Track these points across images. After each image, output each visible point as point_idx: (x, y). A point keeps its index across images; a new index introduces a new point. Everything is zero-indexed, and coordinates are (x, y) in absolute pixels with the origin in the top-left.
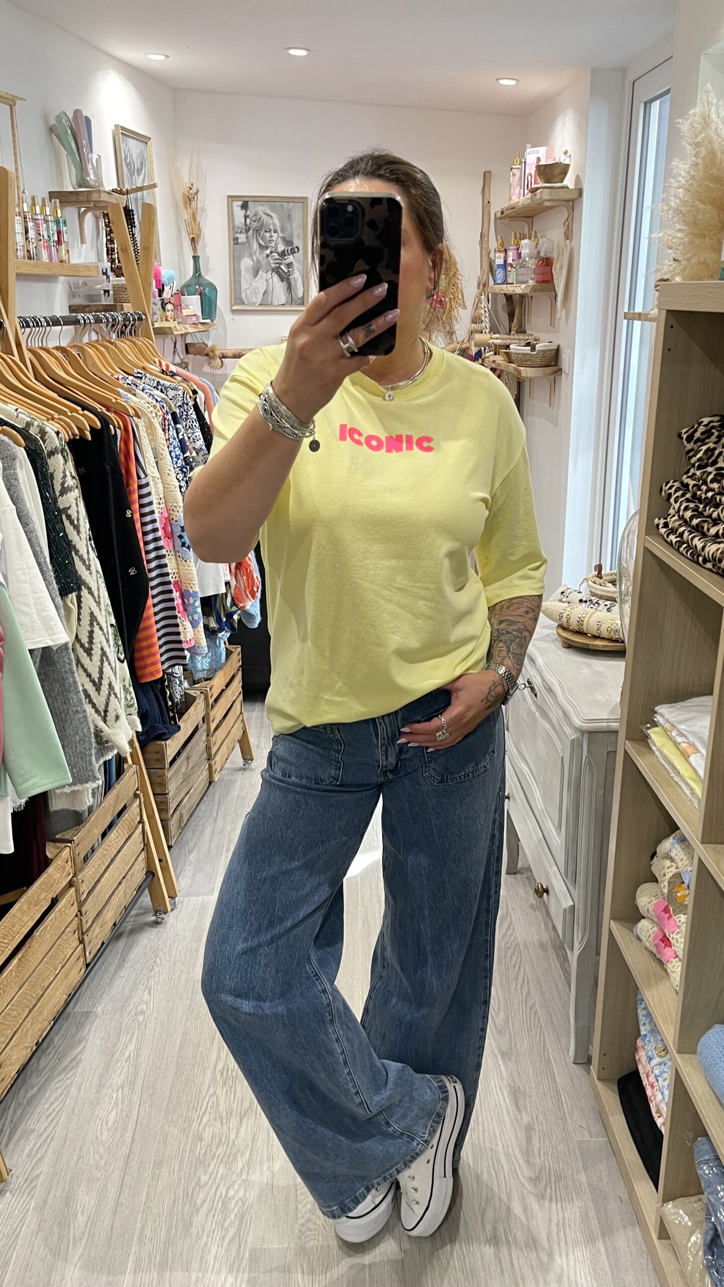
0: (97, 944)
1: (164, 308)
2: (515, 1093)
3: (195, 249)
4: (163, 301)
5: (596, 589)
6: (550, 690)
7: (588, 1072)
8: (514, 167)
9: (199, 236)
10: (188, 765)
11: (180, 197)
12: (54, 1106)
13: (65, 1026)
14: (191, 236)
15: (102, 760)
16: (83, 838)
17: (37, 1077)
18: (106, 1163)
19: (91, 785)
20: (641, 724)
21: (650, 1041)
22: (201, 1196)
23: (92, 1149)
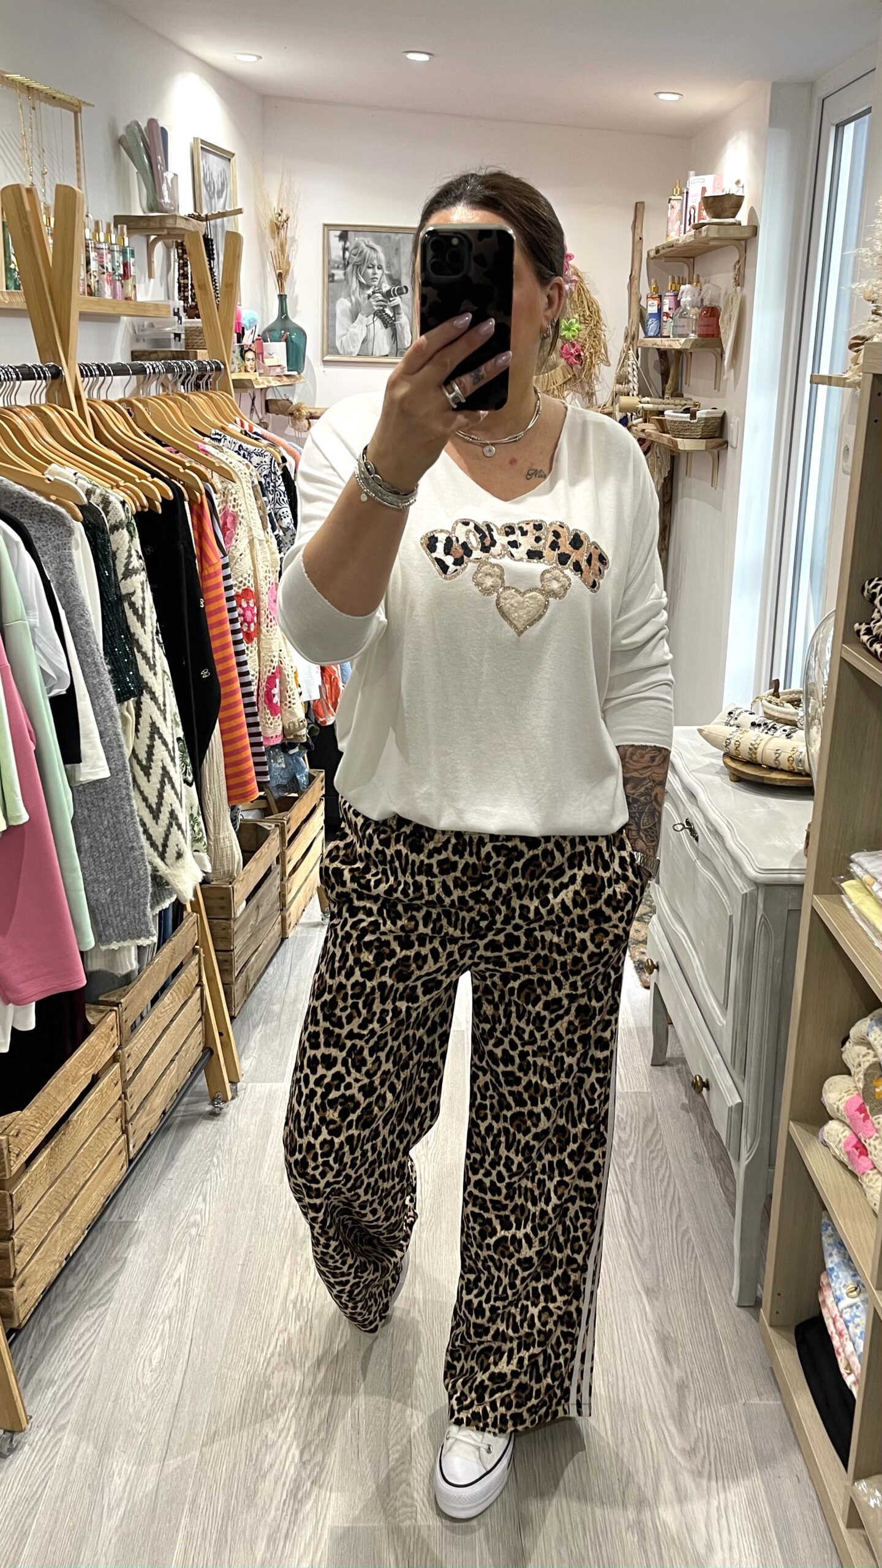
0: (143, 1135)
2: (665, 1341)
3: (281, 287)
5: (773, 710)
6: (714, 831)
7: (757, 1318)
8: (673, 197)
9: (287, 271)
10: (258, 915)
11: (266, 225)
12: (85, 1338)
13: (102, 1235)
14: (278, 272)
15: (157, 910)
16: (132, 1002)
17: (63, 1302)
18: (149, 1413)
20: (832, 876)
21: (837, 1277)
22: (268, 1459)
23: (131, 1394)
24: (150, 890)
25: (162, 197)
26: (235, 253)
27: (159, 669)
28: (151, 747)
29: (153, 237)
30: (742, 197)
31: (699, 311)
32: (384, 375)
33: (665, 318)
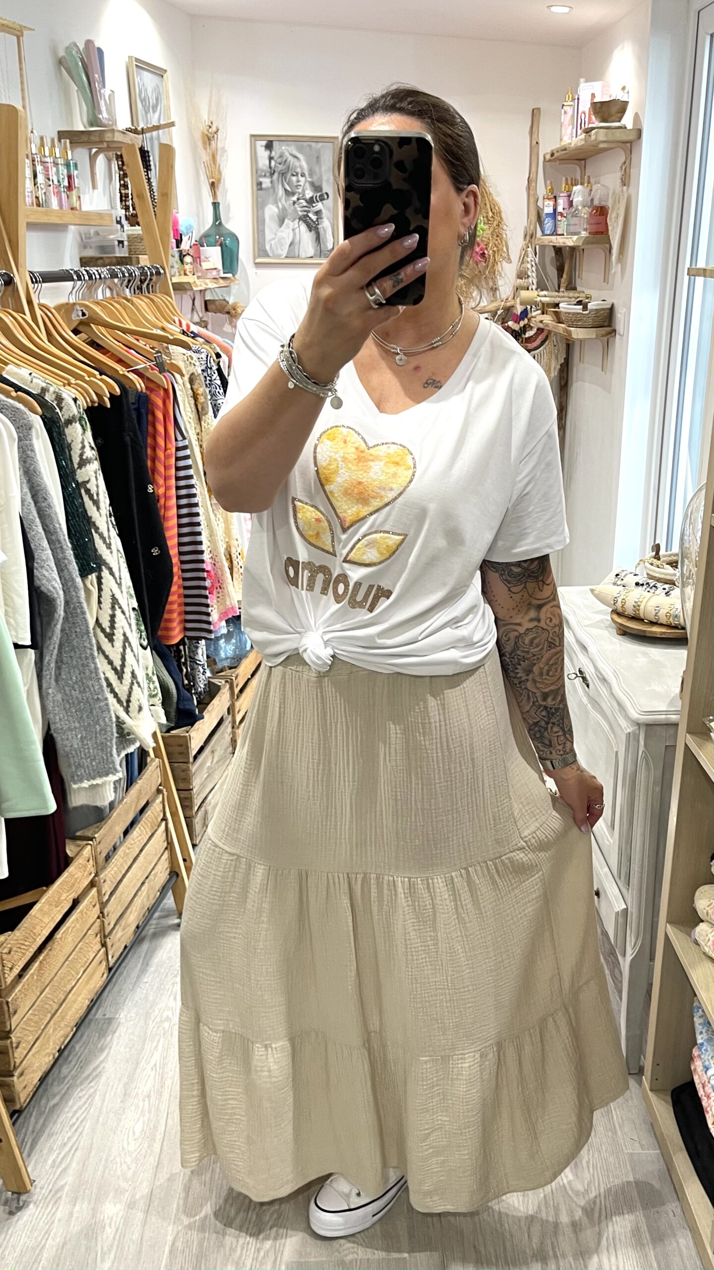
0: (119, 948)
1: (182, 261)
3: (215, 195)
4: (180, 252)
5: (654, 571)
6: (603, 680)
7: (640, 1083)
8: (566, 104)
9: (219, 180)
10: (213, 758)
11: (198, 136)
12: (78, 1115)
13: (88, 1033)
14: (211, 180)
15: (123, 754)
16: (105, 835)
17: (59, 1085)
18: (134, 1174)
19: (112, 778)
20: (703, 716)
21: (707, 1050)
23: (118, 1159)
24: (116, 737)
25: (100, 112)
26: (169, 163)
27: (113, 547)
28: (112, 617)
29: (94, 150)
30: (626, 103)
31: (590, 211)
32: (309, 276)
33: (559, 218)
